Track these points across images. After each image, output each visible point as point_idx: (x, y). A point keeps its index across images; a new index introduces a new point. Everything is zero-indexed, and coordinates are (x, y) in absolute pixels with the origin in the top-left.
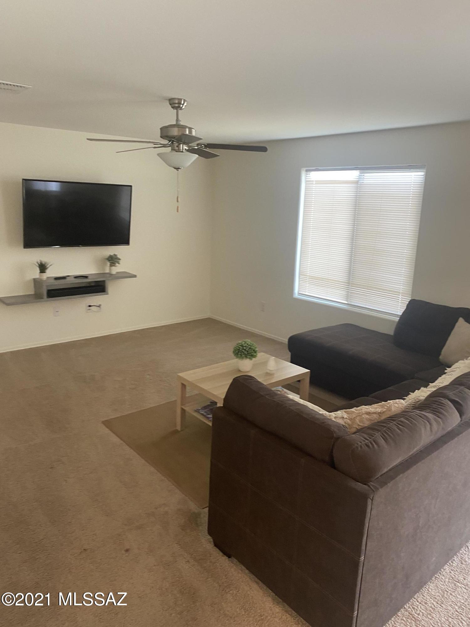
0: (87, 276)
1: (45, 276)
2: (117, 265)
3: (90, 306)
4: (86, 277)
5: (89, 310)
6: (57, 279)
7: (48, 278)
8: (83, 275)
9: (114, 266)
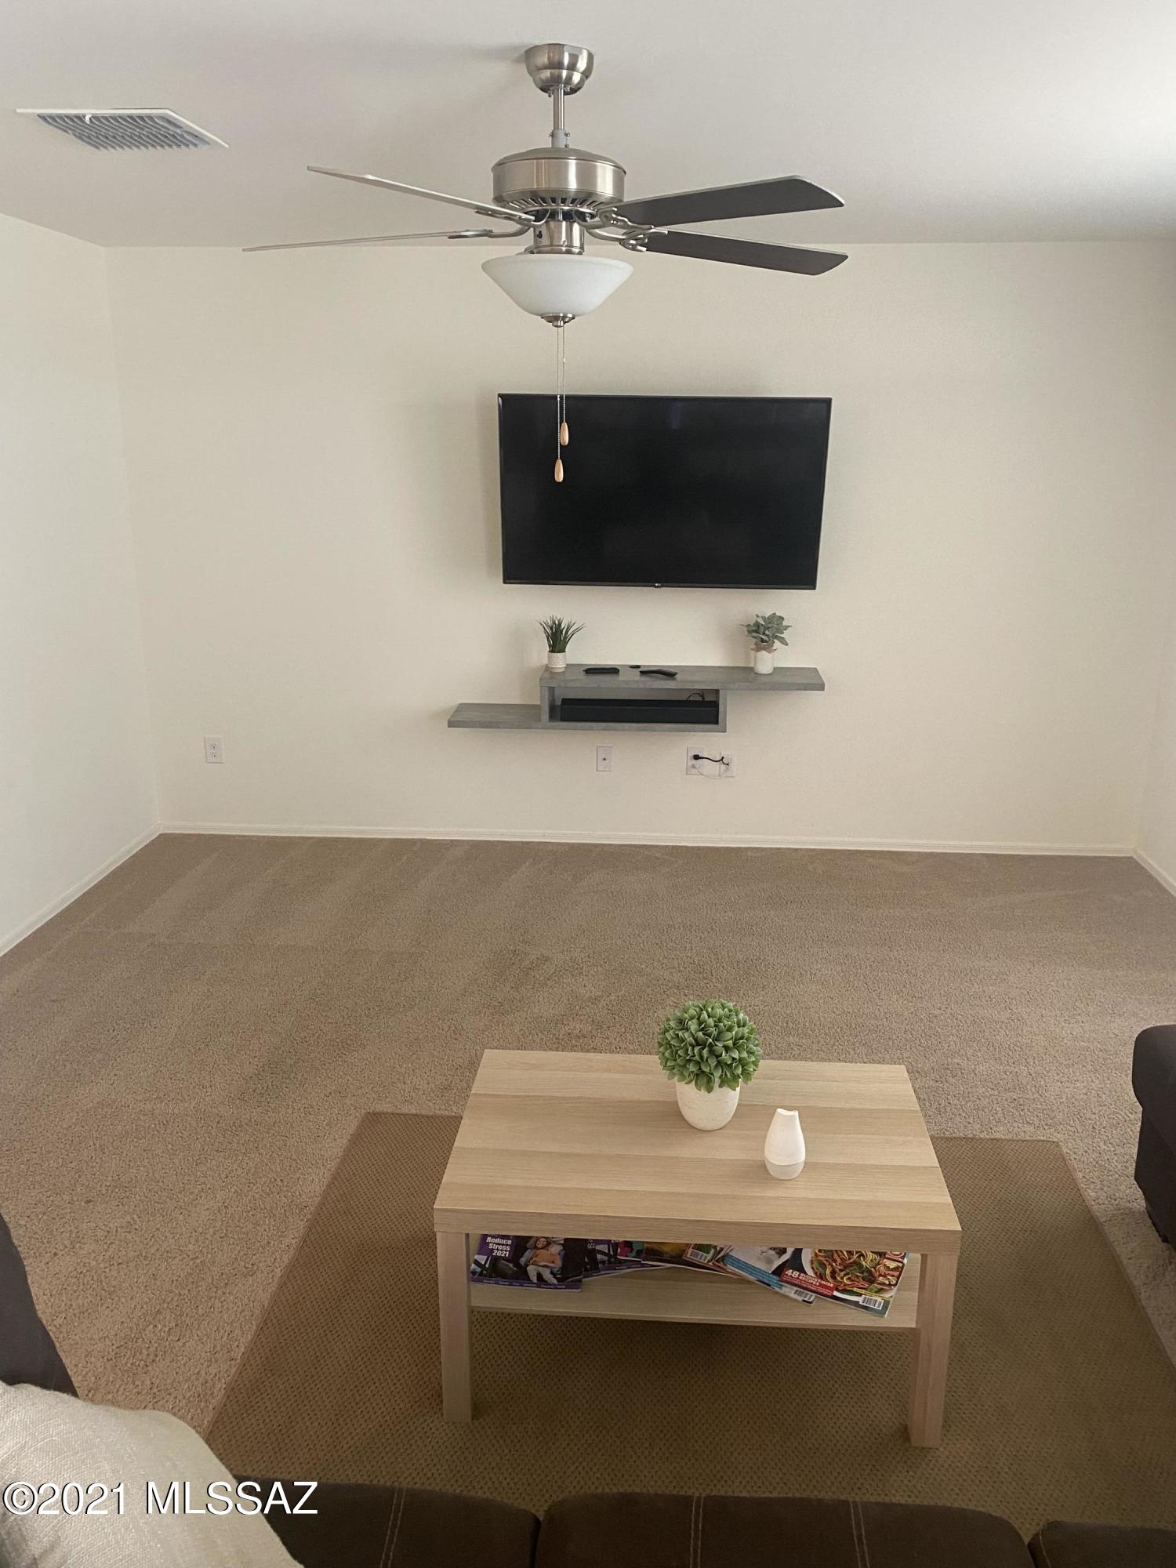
0: (673, 670)
1: (560, 662)
2: (777, 644)
3: (696, 757)
4: (668, 674)
5: (693, 766)
6: (591, 671)
7: (569, 666)
8: (664, 669)
9: (764, 649)
